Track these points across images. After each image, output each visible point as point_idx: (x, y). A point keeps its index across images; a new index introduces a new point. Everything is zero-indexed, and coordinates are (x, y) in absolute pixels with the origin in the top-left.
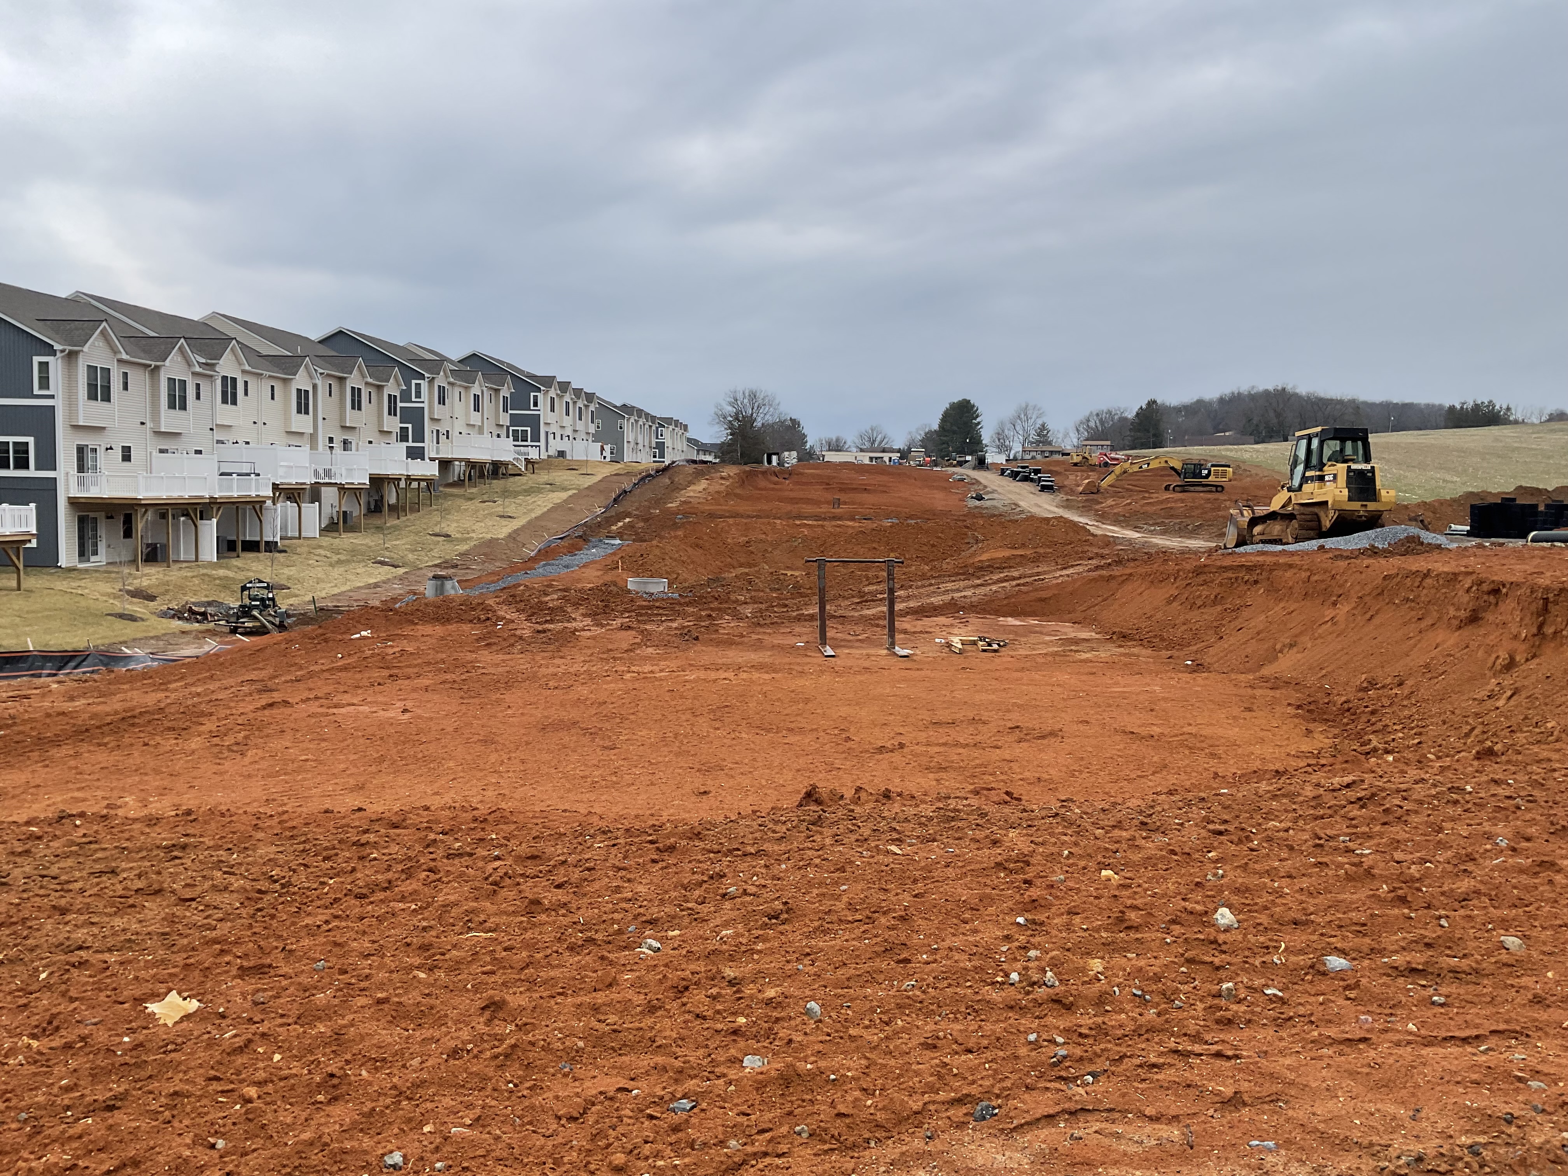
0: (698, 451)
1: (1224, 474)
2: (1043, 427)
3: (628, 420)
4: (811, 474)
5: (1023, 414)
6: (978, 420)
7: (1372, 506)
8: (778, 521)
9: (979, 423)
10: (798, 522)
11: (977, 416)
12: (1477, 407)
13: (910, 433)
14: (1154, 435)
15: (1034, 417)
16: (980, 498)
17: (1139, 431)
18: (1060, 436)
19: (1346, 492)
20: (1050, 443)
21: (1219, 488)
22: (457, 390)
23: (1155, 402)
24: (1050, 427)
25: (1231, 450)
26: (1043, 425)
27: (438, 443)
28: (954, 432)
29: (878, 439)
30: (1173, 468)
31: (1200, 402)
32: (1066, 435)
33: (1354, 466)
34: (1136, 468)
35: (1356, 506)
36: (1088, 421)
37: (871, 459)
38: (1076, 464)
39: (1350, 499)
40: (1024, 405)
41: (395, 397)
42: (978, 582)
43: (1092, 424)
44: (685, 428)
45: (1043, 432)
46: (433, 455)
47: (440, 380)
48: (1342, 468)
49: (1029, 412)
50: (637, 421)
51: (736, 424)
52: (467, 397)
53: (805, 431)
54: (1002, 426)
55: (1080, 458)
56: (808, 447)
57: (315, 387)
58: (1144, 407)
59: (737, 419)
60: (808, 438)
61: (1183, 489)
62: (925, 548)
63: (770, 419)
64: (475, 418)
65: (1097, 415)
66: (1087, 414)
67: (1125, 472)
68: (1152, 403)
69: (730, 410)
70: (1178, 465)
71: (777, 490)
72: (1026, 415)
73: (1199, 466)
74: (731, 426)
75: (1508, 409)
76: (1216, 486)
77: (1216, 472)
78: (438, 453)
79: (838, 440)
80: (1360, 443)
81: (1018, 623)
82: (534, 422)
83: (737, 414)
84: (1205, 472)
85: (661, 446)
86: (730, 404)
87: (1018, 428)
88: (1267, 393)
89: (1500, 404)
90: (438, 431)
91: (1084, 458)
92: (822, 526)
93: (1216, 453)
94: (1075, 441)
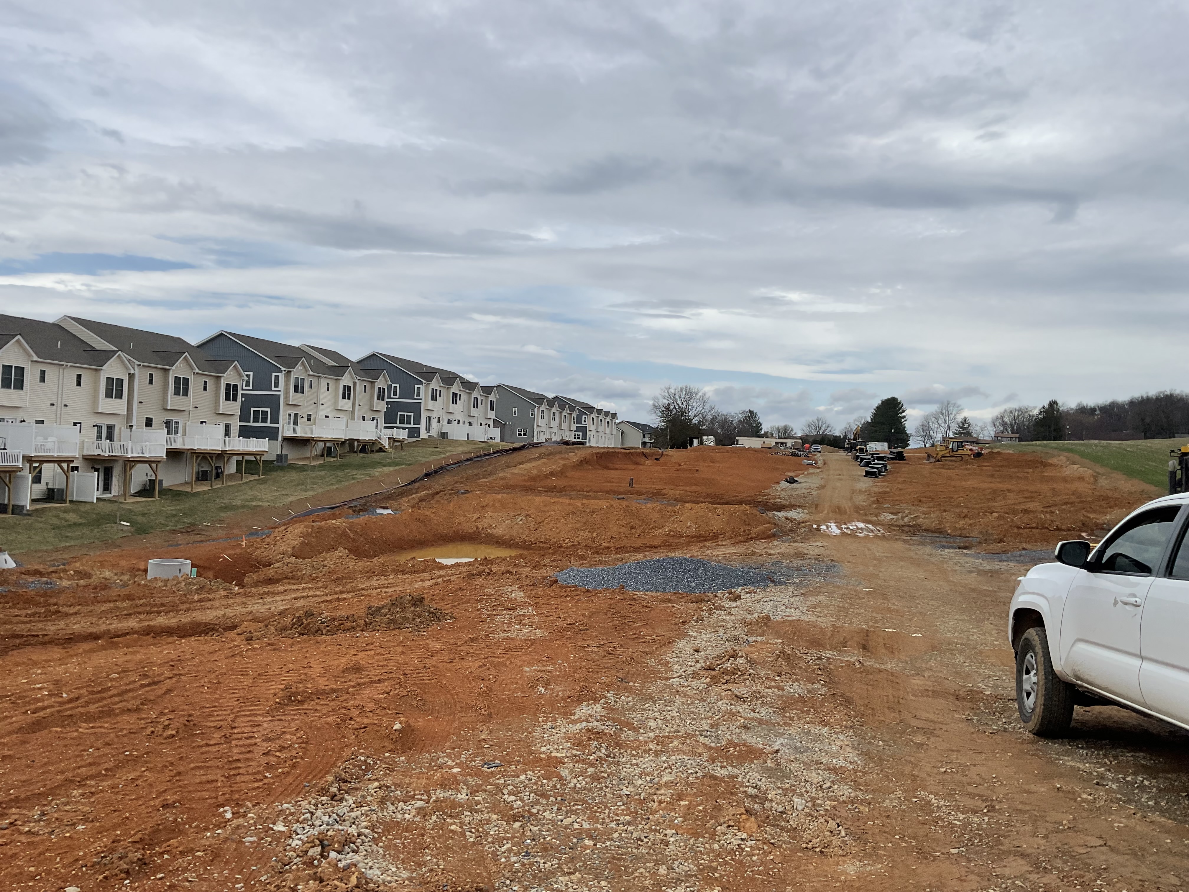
2: (965, 420)
3: (539, 408)
5: (945, 410)
6: (904, 414)
9: (904, 417)
11: (904, 411)
13: (850, 424)
14: (1055, 430)
15: (956, 413)
17: (1042, 426)
18: (979, 428)
20: (970, 434)
22: (323, 383)
23: (1055, 403)
27: (296, 423)
32: (982, 429)
36: (1004, 417)
40: (944, 403)
41: (235, 386)
43: (1006, 420)
45: (964, 425)
46: (289, 434)
47: (298, 371)
49: (951, 409)
50: (548, 410)
51: (668, 413)
52: (337, 388)
53: (761, 420)
54: (927, 419)
57: (131, 376)
58: (1046, 406)
59: (669, 409)
64: (346, 404)
65: (1011, 412)
66: (1003, 411)
68: (1053, 404)
74: (664, 415)
78: (295, 431)
82: (417, 408)
83: (669, 405)
85: (583, 430)
87: (940, 422)
90: (296, 415)
94: (993, 434)
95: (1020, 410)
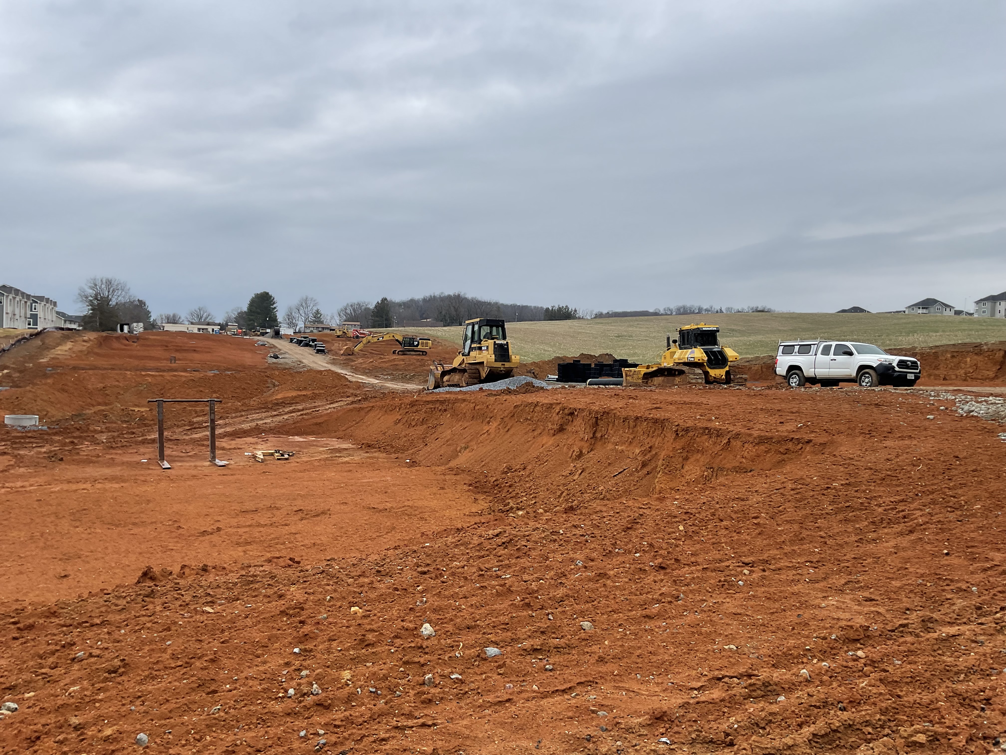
0: (65, 321)
1: (427, 345)
2: (318, 312)
3: (7, 296)
4: (154, 340)
5: (304, 303)
6: (274, 306)
7: (507, 365)
8: (129, 373)
9: (275, 308)
10: (143, 373)
11: (274, 303)
12: (560, 309)
13: (227, 313)
14: (386, 320)
15: (312, 305)
16: (276, 357)
17: (377, 317)
18: (329, 318)
19: (493, 356)
20: (322, 322)
21: (424, 353)
23: (386, 299)
24: (322, 312)
25: (430, 330)
26: (318, 311)
28: (259, 313)
29: (205, 316)
30: (397, 340)
31: (412, 301)
32: (332, 318)
33: (497, 342)
34: (375, 340)
35: (499, 364)
36: (346, 309)
37: (199, 329)
38: (338, 336)
39: (496, 361)
40: (305, 298)
42: (275, 413)
43: (348, 311)
44: (55, 304)
45: (317, 315)
48: (491, 342)
49: (309, 302)
50: (14, 298)
51: (95, 302)
53: (149, 309)
54: (290, 309)
55: (341, 333)
56: (152, 320)
58: (380, 302)
59: (96, 299)
60: (152, 314)
61: (404, 353)
62: (238, 391)
63: (122, 300)
65: (352, 306)
66: (345, 305)
67: (369, 342)
68: (384, 300)
69: (91, 292)
70: (400, 339)
71: (128, 350)
72: (306, 304)
73: (413, 339)
74: (91, 303)
75: (575, 311)
76: (423, 352)
77: (422, 343)
79: (174, 316)
80: (500, 328)
81: (301, 440)
83: (96, 295)
84: (416, 343)
85: (35, 317)
86: (91, 288)
87: (301, 312)
88: (449, 297)
89: (571, 307)
91: (344, 332)
92: (162, 376)
93: (422, 332)
94: (338, 322)
95: (359, 304)
